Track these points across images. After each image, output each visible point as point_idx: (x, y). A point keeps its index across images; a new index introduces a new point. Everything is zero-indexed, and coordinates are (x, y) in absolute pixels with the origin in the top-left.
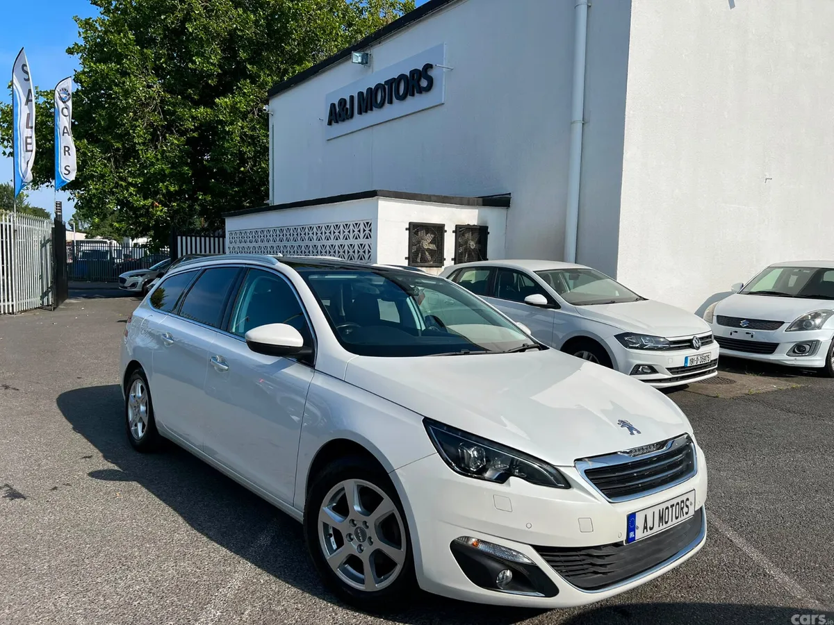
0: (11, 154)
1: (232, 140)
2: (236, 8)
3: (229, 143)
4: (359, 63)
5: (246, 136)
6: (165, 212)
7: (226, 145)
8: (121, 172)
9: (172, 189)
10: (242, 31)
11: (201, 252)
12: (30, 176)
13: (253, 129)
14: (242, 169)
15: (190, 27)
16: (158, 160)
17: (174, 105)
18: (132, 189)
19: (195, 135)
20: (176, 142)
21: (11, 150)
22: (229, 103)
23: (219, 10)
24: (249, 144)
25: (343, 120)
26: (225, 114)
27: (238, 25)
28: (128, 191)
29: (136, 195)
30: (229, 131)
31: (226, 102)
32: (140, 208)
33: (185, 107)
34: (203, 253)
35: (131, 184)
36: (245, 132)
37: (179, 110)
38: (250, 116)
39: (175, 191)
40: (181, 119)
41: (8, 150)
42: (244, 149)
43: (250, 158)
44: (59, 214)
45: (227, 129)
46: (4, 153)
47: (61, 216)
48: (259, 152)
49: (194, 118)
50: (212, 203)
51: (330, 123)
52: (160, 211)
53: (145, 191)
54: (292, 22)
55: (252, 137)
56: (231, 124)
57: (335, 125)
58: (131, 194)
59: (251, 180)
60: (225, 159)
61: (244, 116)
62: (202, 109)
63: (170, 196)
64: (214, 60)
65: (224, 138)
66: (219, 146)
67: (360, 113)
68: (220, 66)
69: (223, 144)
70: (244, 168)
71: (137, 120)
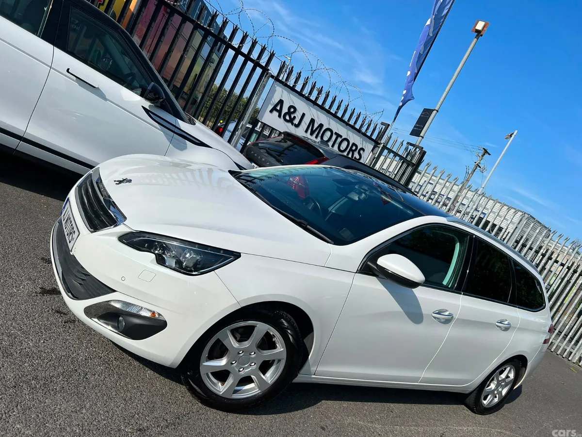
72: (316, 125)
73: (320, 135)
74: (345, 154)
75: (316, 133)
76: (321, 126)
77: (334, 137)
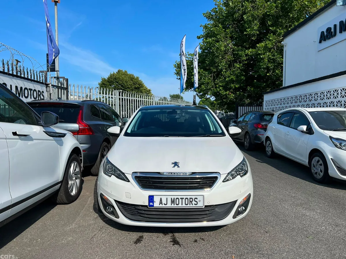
0: (180, 79)
1: (264, 62)
2: (266, 3)
3: (262, 63)
4: (341, 5)
5: (271, 59)
6: (234, 97)
7: (261, 64)
8: (217, 81)
9: (237, 86)
10: (269, 12)
11: (256, 110)
12: (185, 86)
13: (274, 56)
14: (268, 74)
15: (245, 17)
16: (231, 75)
17: (238, 51)
18: (221, 88)
19: (246, 62)
20: (238, 66)
21: (180, 77)
22: (263, 45)
23: (259, 5)
24: (272, 63)
25: (329, 38)
26: (261, 51)
27: (268, 10)
28: (219, 89)
29: (222, 90)
30: (262, 57)
31: (262, 45)
32: (224, 96)
33: (243, 51)
34: (257, 110)
35: (220, 86)
36: (270, 58)
37: (240, 53)
38: (272, 50)
39: (238, 87)
40: (241, 56)
41: (179, 77)
42: (269, 65)
43: (271, 69)
44: (194, 100)
45: (261, 57)
46: (177, 78)
47: (195, 101)
48: (276, 66)
49: (246, 55)
50: (254, 91)
51: (320, 42)
52: (232, 96)
53: (226, 88)
54: (295, 2)
55: (273, 59)
56: (264, 54)
57: (323, 42)
58: (220, 90)
59: (271, 79)
60: (260, 71)
61: (270, 50)
62: (251, 50)
63: (236, 90)
64: (256, 28)
65: (260, 62)
66: (257, 65)
67: (341, 32)
68: (258, 30)
69: (260, 64)
70: (269, 73)
71: (223, 60)
72: (19, 89)
73: (23, 94)
74: (37, 99)
75: (21, 94)
76: (21, 88)
77: (29, 91)
